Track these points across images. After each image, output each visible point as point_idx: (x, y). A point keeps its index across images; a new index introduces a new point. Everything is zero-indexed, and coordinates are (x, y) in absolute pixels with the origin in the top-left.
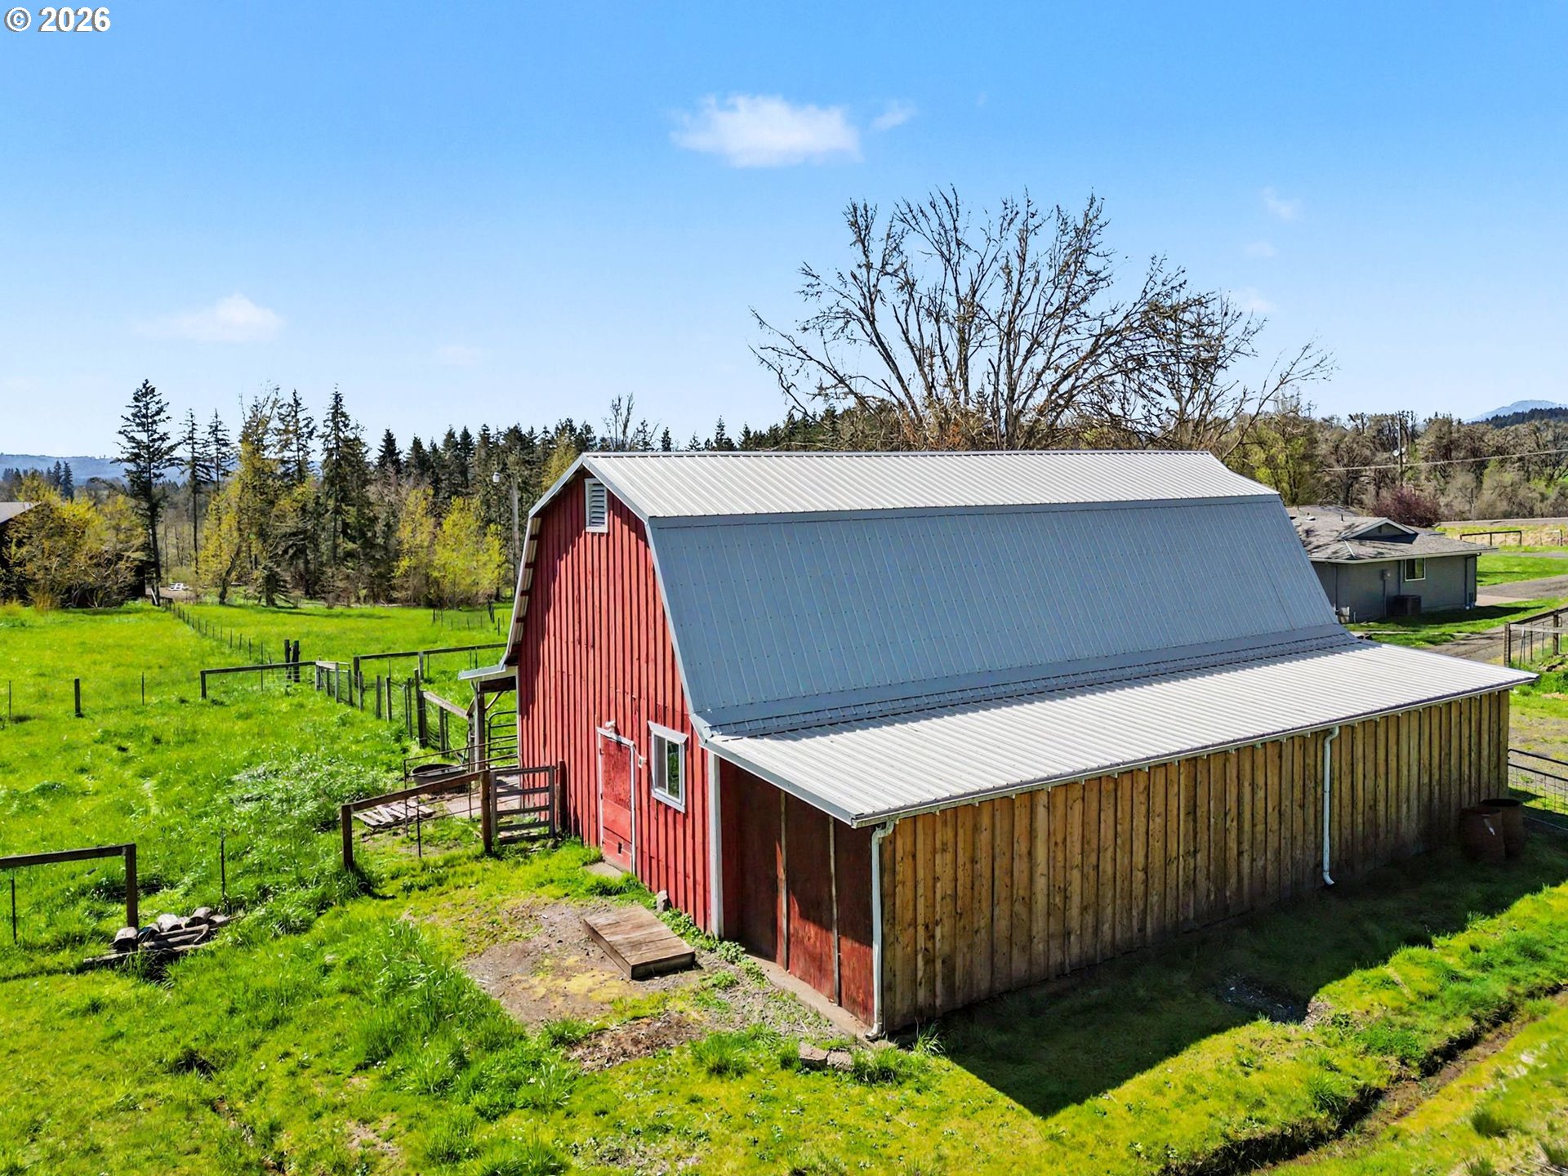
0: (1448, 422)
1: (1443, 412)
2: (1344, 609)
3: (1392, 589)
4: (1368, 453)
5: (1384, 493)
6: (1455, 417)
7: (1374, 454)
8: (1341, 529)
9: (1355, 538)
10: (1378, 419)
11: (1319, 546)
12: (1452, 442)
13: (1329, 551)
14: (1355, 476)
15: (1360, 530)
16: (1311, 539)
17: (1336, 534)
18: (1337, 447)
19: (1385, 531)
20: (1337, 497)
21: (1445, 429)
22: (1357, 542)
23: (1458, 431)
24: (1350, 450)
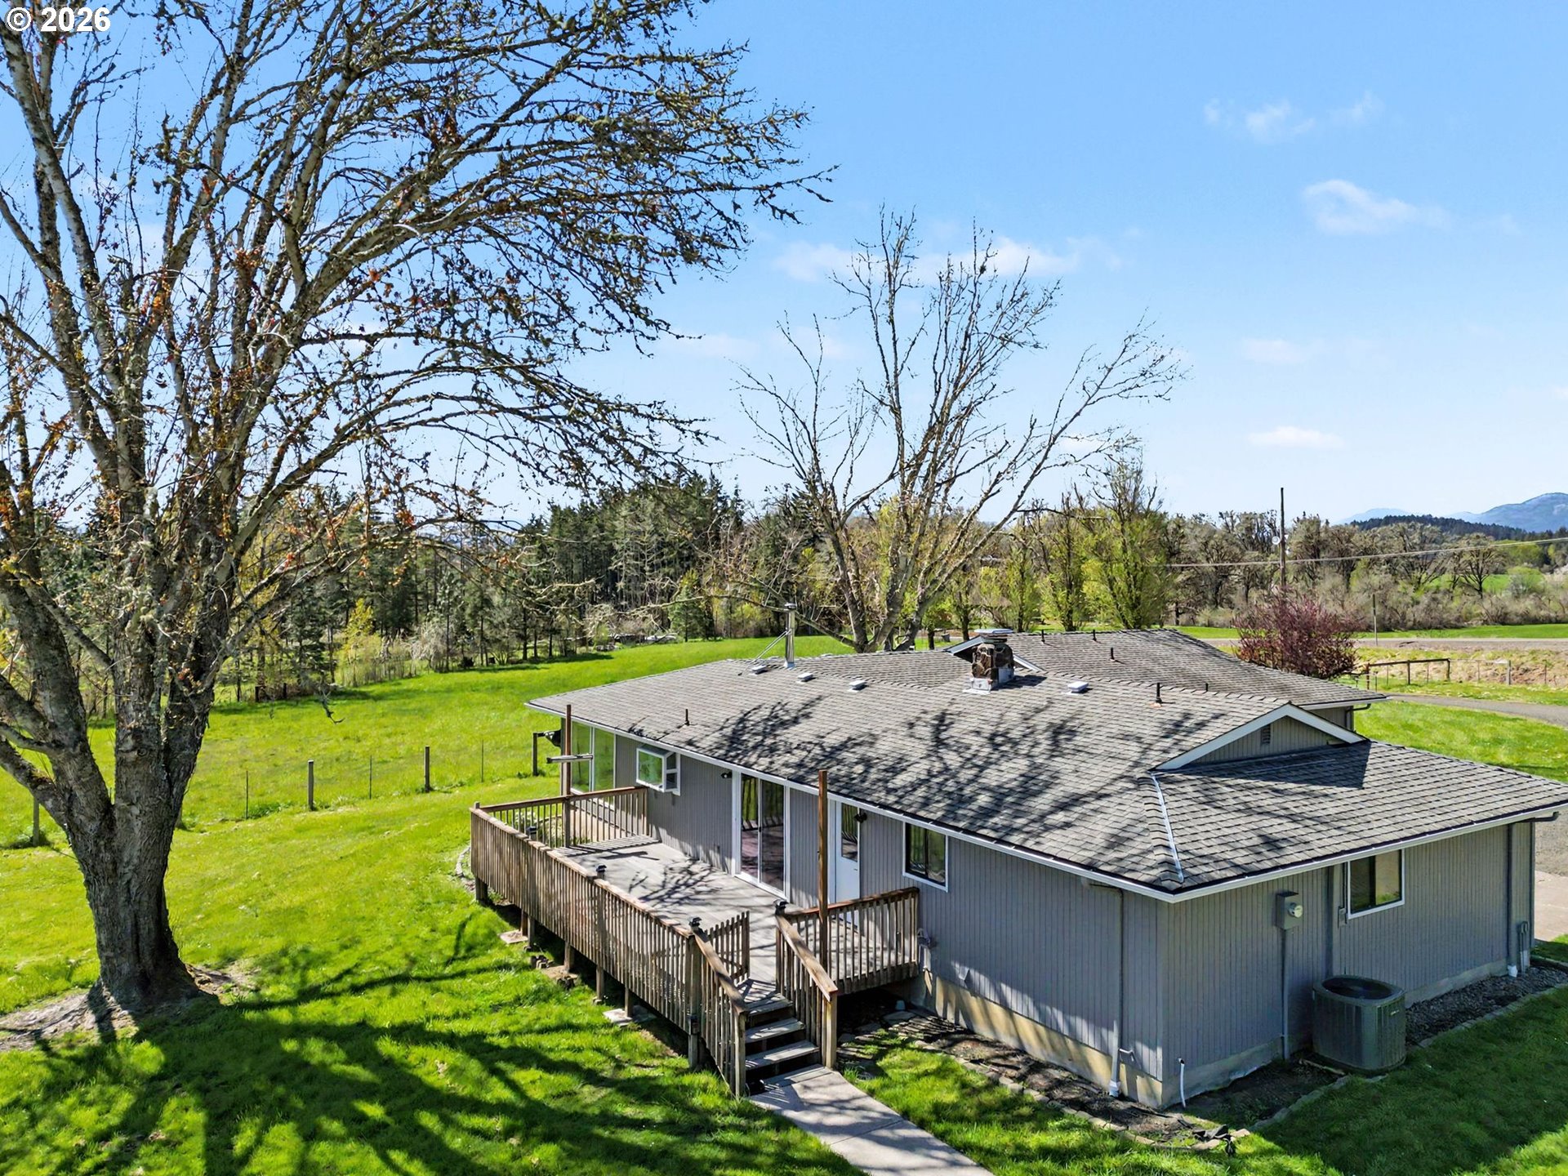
0: (1316, 522)
1: (1311, 513)
2: (1145, 1051)
3: (1306, 954)
4: (1238, 551)
5: (1254, 594)
6: (1323, 518)
7: (1243, 553)
8: (1149, 730)
9: (1190, 768)
10: (1248, 517)
11: (1076, 800)
12: (1319, 542)
13: (1098, 828)
14: (1224, 574)
15: (1205, 741)
16: (1058, 763)
17: (1133, 750)
18: (1206, 544)
19: (1282, 742)
20: (1205, 598)
21: (1313, 529)
22: (1190, 787)
23: (1326, 530)
24: (1219, 548)
